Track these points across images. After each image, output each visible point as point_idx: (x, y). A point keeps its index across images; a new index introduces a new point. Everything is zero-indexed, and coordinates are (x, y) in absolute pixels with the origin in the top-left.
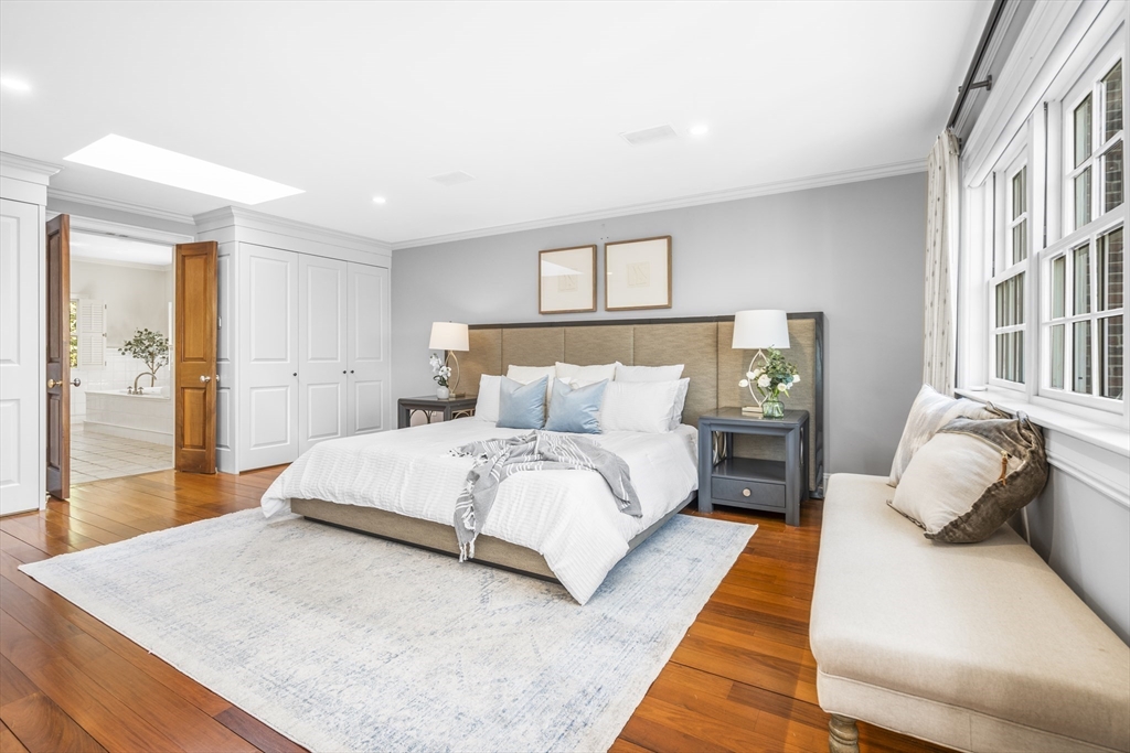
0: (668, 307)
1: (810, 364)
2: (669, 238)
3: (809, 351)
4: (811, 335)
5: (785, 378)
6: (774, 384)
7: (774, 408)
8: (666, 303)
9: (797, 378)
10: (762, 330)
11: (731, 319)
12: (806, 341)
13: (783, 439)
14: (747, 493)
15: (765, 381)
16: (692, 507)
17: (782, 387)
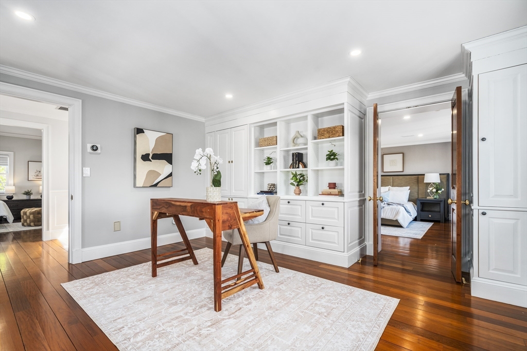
0: (403, 172)
1: (445, 186)
2: (403, 153)
3: (445, 183)
4: (446, 179)
5: (440, 190)
6: (437, 191)
7: (437, 197)
8: (402, 170)
9: (443, 190)
10: (433, 178)
11: (424, 175)
12: (445, 181)
13: (440, 204)
14: (430, 216)
15: (434, 190)
16: (415, 219)
17: (439, 192)
